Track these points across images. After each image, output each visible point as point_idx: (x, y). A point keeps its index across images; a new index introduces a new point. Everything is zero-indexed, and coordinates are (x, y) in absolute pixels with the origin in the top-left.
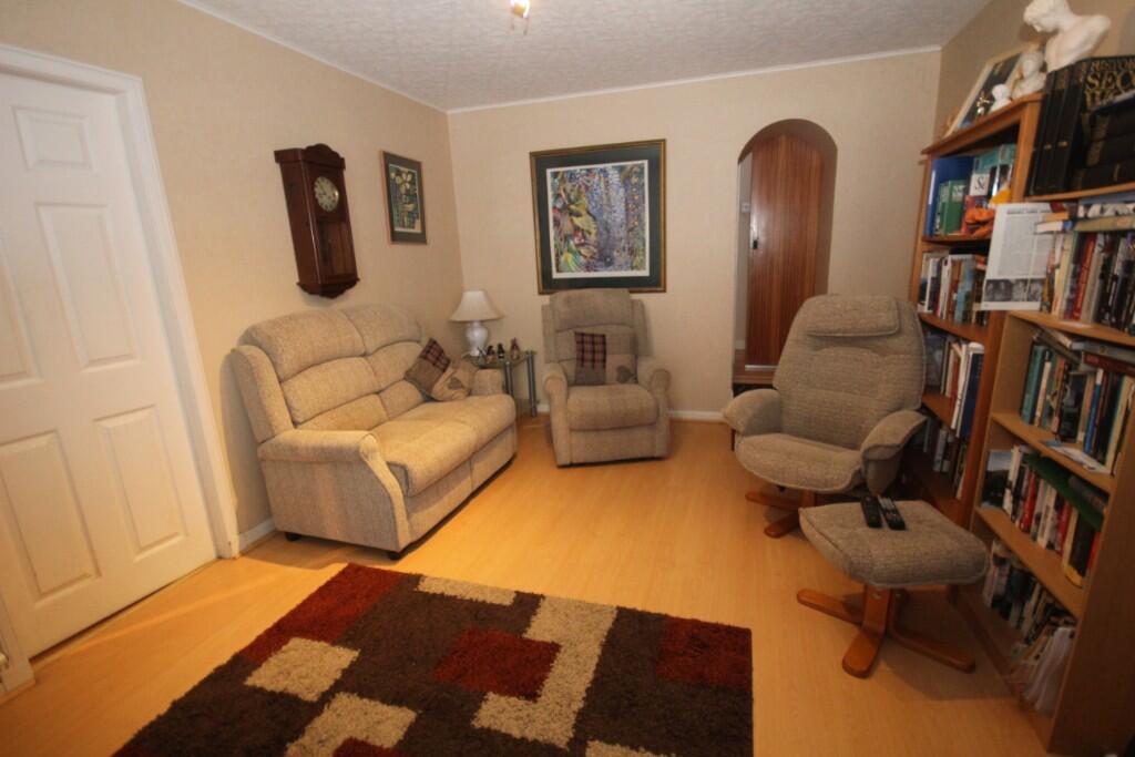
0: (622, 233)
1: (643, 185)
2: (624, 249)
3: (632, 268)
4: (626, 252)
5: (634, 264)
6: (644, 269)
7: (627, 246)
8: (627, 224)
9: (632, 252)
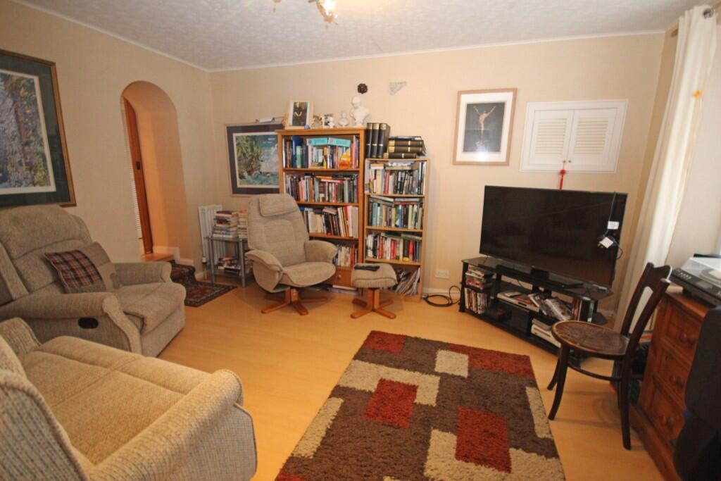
0: (16, 146)
1: (36, 100)
2: (20, 163)
3: (34, 184)
4: (24, 168)
5: (36, 180)
6: (49, 184)
7: (23, 160)
8: (21, 138)
9: (31, 167)
